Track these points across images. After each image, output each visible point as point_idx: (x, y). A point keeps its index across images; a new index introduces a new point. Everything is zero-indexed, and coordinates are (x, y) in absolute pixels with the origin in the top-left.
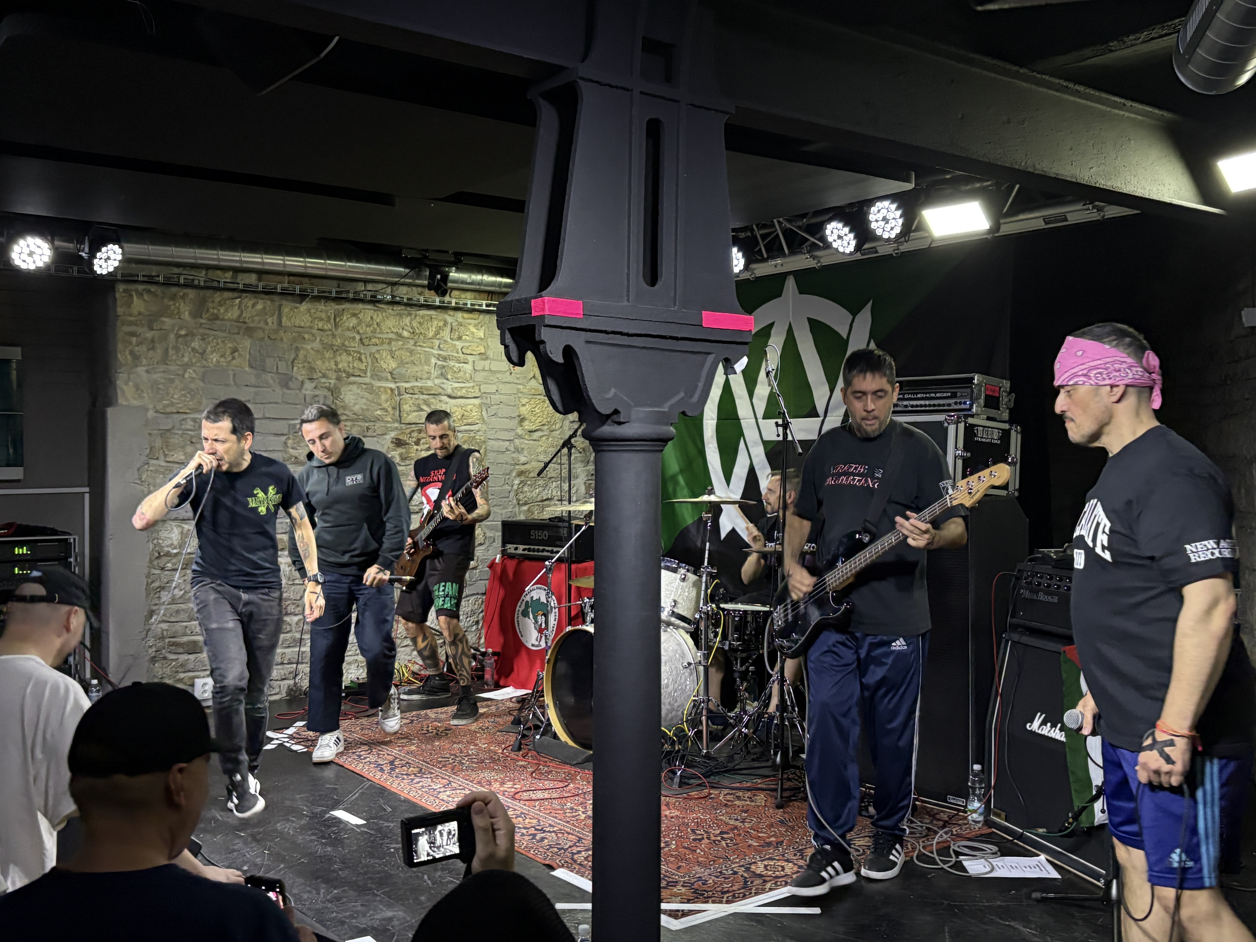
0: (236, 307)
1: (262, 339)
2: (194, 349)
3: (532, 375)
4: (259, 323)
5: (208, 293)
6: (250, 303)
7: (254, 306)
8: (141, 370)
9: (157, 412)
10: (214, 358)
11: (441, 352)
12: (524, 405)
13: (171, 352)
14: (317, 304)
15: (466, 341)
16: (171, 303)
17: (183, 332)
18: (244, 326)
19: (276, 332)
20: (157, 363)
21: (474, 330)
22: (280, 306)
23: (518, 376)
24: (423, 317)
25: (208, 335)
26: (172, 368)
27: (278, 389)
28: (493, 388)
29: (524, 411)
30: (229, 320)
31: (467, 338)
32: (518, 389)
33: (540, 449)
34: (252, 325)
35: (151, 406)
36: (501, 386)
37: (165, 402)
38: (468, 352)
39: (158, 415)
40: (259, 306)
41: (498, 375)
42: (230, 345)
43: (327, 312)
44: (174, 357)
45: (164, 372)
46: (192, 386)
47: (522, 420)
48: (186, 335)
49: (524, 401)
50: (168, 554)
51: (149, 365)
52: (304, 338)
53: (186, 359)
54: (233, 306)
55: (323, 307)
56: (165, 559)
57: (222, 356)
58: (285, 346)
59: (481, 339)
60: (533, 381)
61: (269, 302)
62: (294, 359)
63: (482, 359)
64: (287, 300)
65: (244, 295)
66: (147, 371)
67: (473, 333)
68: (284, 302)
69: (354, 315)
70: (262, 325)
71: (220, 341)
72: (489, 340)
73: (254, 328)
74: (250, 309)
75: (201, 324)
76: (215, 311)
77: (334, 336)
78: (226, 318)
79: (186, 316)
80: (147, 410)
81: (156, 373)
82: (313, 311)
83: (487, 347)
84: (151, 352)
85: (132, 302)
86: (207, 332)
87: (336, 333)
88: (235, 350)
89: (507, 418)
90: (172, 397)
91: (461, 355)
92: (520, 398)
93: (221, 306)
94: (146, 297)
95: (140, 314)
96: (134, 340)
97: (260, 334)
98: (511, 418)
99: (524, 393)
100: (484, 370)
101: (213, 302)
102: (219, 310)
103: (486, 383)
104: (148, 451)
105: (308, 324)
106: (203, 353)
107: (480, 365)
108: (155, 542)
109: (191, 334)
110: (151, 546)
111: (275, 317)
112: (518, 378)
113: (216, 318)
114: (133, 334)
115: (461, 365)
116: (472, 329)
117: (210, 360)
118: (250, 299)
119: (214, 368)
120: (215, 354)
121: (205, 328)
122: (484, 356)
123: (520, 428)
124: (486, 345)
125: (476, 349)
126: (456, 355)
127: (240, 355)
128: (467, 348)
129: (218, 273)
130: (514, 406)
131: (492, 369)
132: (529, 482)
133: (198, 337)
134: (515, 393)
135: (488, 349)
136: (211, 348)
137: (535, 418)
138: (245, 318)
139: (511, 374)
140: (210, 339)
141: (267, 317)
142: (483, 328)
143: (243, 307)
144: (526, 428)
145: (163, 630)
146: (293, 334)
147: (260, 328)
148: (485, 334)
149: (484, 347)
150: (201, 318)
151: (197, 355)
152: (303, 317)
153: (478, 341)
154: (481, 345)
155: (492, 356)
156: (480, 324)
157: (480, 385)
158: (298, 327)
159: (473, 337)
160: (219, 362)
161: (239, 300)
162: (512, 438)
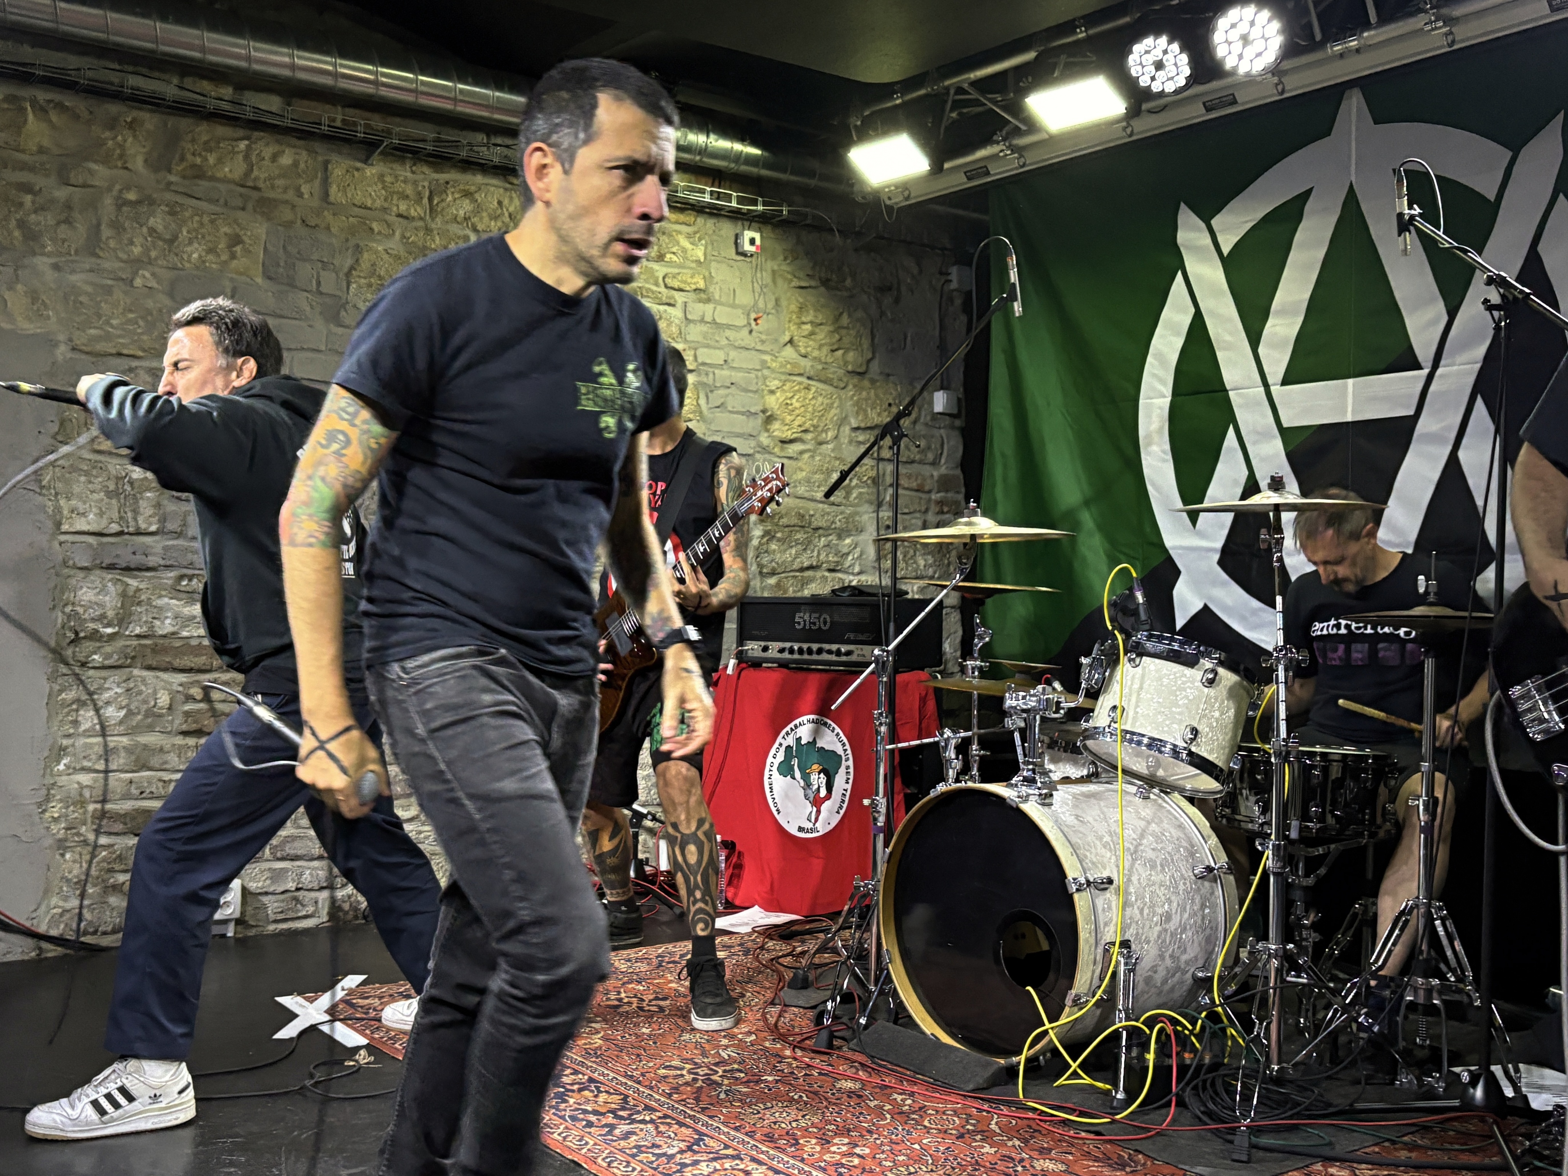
0: (240, 157)
1: (289, 225)
2: (152, 231)
3: (787, 338)
4: (286, 189)
5: (184, 123)
7: (274, 158)
8: (42, 263)
9: (74, 349)
10: (195, 253)
12: (772, 392)
13: (106, 232)
14: (396, 166)
16: (107, 134)
17: (132, 196)
18: (255, 195)
19: (318, 213)
20: (77, 252)
21: (688, 246)
22: (326, 163)
23: (764, 337)
25: (182, 205)
26: (107, 265)
27: (319, 324)
28: (717, 357)
29: (772, 402)
30: (225, 180)
31: (675, 258)
32: (764, 362)
33: (803, 475)
34: (272, 195)
35: (61, 337)
36: (733, 354)
37: (93, 332)
38: (676, 284)
39: (76, 355)
40: (286, 160)
41: (728, 333)
42: (226, 229)
43: (415, 183)
44: (112, 244)
45: (91, 271)
46: (150, 304)
47: (769, 419)
48: (139, 202)
49: (774, 384)
50: (95, 636)
51: (60, 254)
52: (371, 229)
53: (137, 250)
54: (234, 153)
55: (409, 174)
56: (89, 645)
57: (210, 251)
58: (334, 241)
59: (698, 262)
60: (789, 349)
61: (304, 153)
62: (352, 268)
63: (701, 301)
64: (340, 153)
65: (256, 134)
66: (56, 267)
67: (684, 251)
68: (334, 157)
69: (467, 194)
70: (290, 195)
71: (206, 219)
72: (714, 265)
73: (275, 200)
74: (266, 163)
75: (170, 183)
76: (198, 160)
77: (428, 230)
78: (219, 175)
79: (139, 164)
80: (55, 344)
81: (73, 271)
82: (388, 179)
83: (708, 279)
84: (63, 227)
85: (26, 121)
86: (179, 199)
87: (433, 226)
88: (235, 240)
89: (743, 413)
90: (108, 323)
91: (662, 289)
92: (765, 378)
93: (210, 150)
94: (54, 117)
95: (41, 150)
96: (28, 199)
97: (287, 214)
98: (750, 414)
99: (773, 371)
100: (702, 321)
102: (205, 159)
103: (708, 346)
104: (55, 428)
105: (378, 203)
106: (171, 241)
107: (698, 309)
108: (68, 609)
109: (147, 201)
110: (60, 618)
111: (317, 183)
112: (763, 342)
113: (198, 173)
114: (27, 188)
115: (662, 308)
116: (685, 243)
117: (185, 257)
118: (267, 144)
119: (195, 272)
120: (196, 245)
121: (176, 192)
122: (703, 296)
123: (766, 434)
124: (707, 274)
125: (689, 280)
126: (654, 288)
127: (247, 252)
128: (674, 277)
129: (205, 86)
130: (756, 392)
131: (718, 321)
132: (779, 535)
133: (163, 207)
134: (758, 367)
135: (711, 283)
136: (188, 232)
137: (792, 418)
138: (256, 179)
139: (751, 332)
140: (187, 214)
141: (301, 181)
142: (703, 242)
143: (254, 159)
144: (775, 434)
145: (82, 787)
146: (351, 219)
147: (286, 202)
148: (705, 254)
149: (704, 278)
150: (169, 171)
151: (161, 243)
152: (369, 189)
153: (694, 265)
154: (699, 274)
155: (717, 297)
156: (698, 235)
157: (696, 349)
158: (360, 207)
159: (685, 258)
160: (204, 262)
161: (247, 142)
162: (751, 451)
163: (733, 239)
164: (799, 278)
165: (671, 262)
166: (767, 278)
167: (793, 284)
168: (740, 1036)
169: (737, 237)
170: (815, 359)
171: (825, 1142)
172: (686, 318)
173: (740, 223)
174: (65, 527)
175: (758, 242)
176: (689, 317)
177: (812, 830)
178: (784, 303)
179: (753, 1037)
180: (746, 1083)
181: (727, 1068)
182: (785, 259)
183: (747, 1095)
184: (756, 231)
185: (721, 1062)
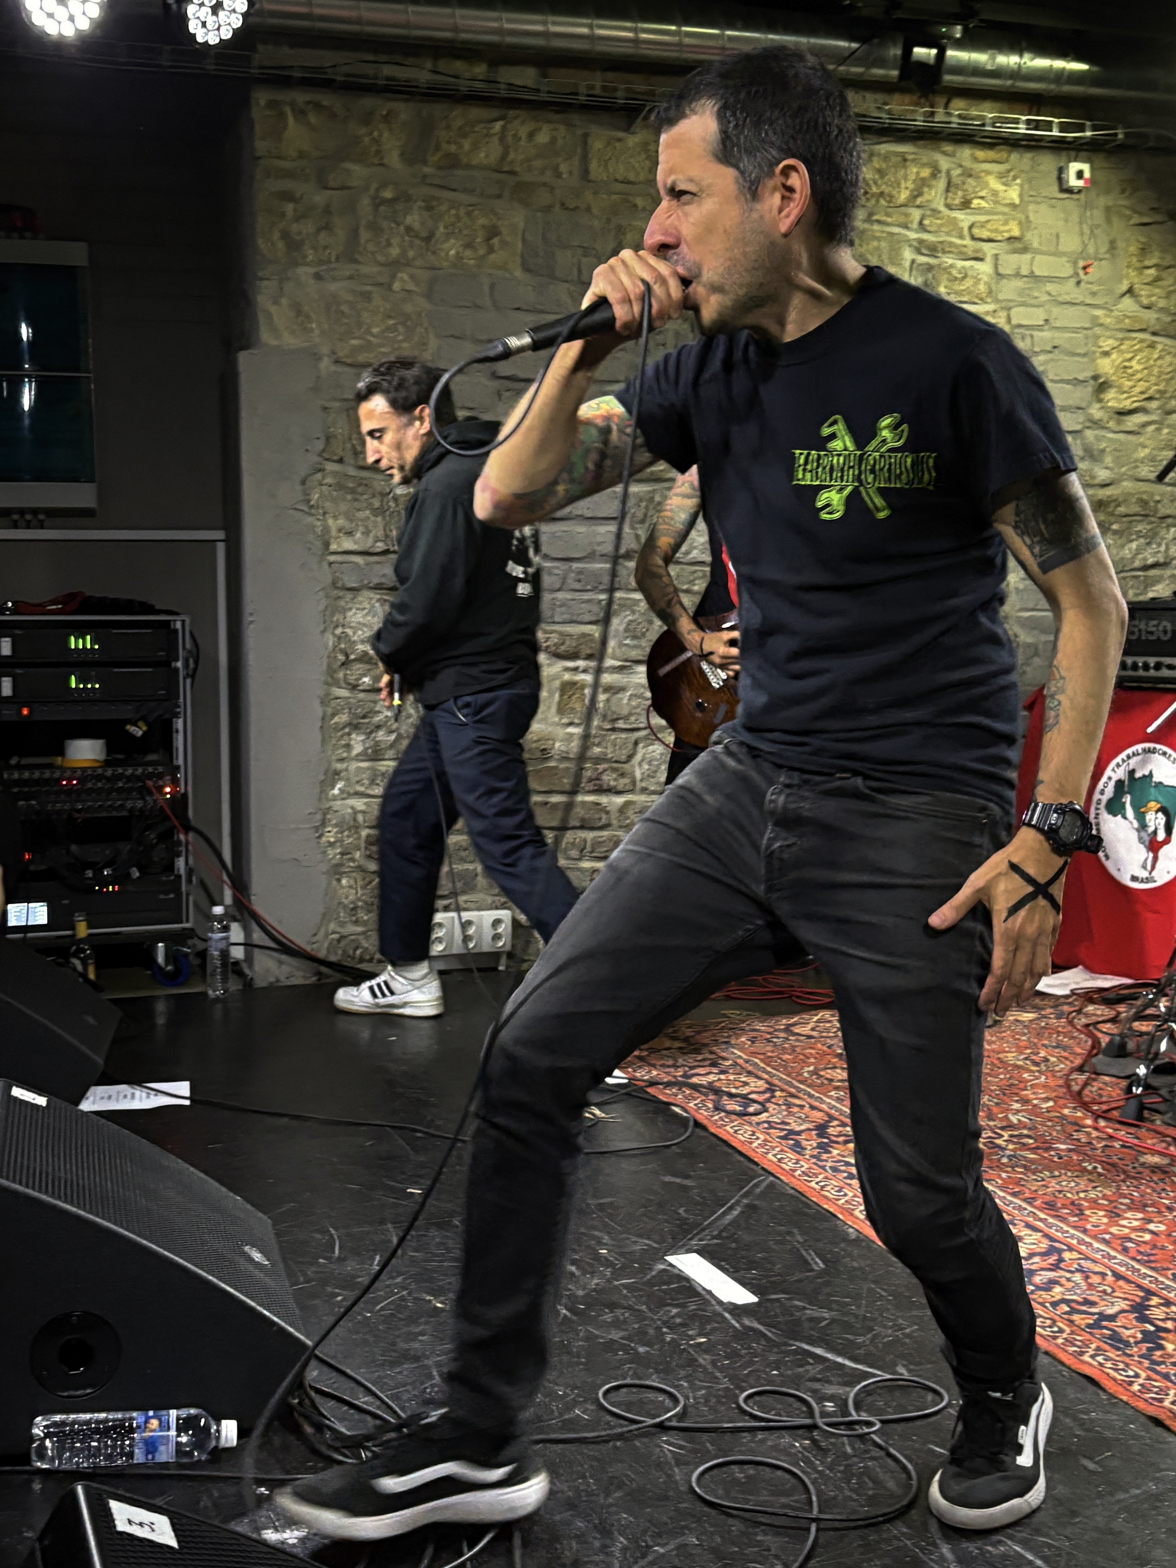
0: (496, 139)
1: (548, 209)
2: (409, 229)
3: (1124, 287)
4: (542, 172)
5: (438, 109)
6: (523, 131)
7: (531, 135)
8: (305, 272)
9: (337, 362)
10: (452, 249)
11: (925, 236)
12: (1106, 354)
13: (364, 235)
15: (980, 210)
16: (362, 131)
17: (388, 194)
18: (512, 180)
19: (577, 192)
20: (338, 259)
21: (1000, 187)
22: (586, 136)
23: (1095, 288)
24: (886, 158)
25: (438, 199)
26: (365, 270)
28: (1036, 316)
29: (1105, 366)
30: (481, 167)
31: (983, 204)
32: (1095, 319)
33: (1143, 453)
34: (527, 178)
35: (325, 350)
36: (1056, 311)
37: (355, 342)
38: (985, 234)
39: (339, 369)
40: (543, 138)
41: (1049, 287)
42: (482, 221)
44: (371, 247)
45: (351, 278)
46: (408, 308)
47: (1101, 386)
48: (394, 200)
49: (1107, 344)
50: (363, 657)
51: (321, 262)
52: (635, 206)
53: (395, 252)
54: (490, 136)
57: (469, 246)
58: (596, 223)
59: (1013, 206)
60: (1127, 301)
61: (562, 129)
63: (1015, 251)
64: (599, 124)
65: (512, 113)
66: (318, 277)
67: (995, 193)
68: (594, 129)
70: (548, 177)
71: (462, 211)
72: (1031, 207)
73: (532, 184)
74: (522, 143)
75: (425, 176)
76: (453, 148)
78: (475, 162)
79: (394, 159)
80: (316, 357)
81: (334, 279)
83: (1025, 225)
84: (323, 234)
85: (285, 127)
86: (437, 192)
88: (492, 232)
89: (1068, 382)
90: (368, 332)
91: (968, 242)
92: (1098, 337)
93: (465, 136)
94: (313, 119)
95: (302, 155)
96: (289, 208)
97: (545, 198)
98: (1077, 382)
99: (1107, 328)
100: (1018, 275)
101: (448, 127)
102: (460, 146)
103: (1024, 304)
104: (320, 445)
105: (641, 178)
106: (428, 239)
107: (1012, 262)
108: (338, 631)
109: (404, 198)
110: (331, 641)
111: (576, 161)
112: (1094, 294)
113: (452, 162)
114: (287, 196)
115: (968, 264)
116: (994, 184)
117: (443, 254)
118: (523, 122)
119: (451, 271)
120: (452, 241)
121: (430, 185)
122: (1018, 245)
123: (1098, 406)
124: (1023, 218)
125: (1002, 228)
126: (958, 241)
127: (504, 244)
128: (982, 226)
129: (459, 66)
130: (1085, 355)
131: (1037, 273)
132: (1115, 527)
133: (419, 203)
134: (1087, 325)
135: (1028, 229)
136: (446, 227)
137: (1130, 384)
138: (512, 162)
139: (1079, 283)
140: (443, 208)
141: (560, 159)
142: (1018, 181)
143: (509, 139)
144: (1110, 404)
145: (355, 812)
146: (614, 197)
147: (545, 184)
148: (1021, 196)
149: (1020, 223)
150: (425, 162)
151: (417, 242)
152: (632, 160)
153: (1006, 210)
154: (1014, 219)
155: (1035, 245)
156: (1012, 174)
157: (1009, 309)
158: (622, 182)
159: (996, 202)
160: (462, 258)
161: (501, 123)
162: (1078, 427)
163: (1056, 173)
164: (1141, 214)
165: (979, 208)
166: (1098, 215)
167: (1133, 222)
168: (1035, 1102)
169: (1061, 170)
170: (1162, 310)
171: (1114, 1215)
172: (998, 274)
173: (1064, 153)
174: (334, 547)
175: (1087, 174)
176: (1001, 270)
177: (1147, 880)
178: (1120, 244)
179: (1051, 1104)
180: (1034, 1150)
181: (1016, 1133)
182: (1123, 191)
183: (1032, 1161)
184: (1084, 161)
185: (1010, 1126)
